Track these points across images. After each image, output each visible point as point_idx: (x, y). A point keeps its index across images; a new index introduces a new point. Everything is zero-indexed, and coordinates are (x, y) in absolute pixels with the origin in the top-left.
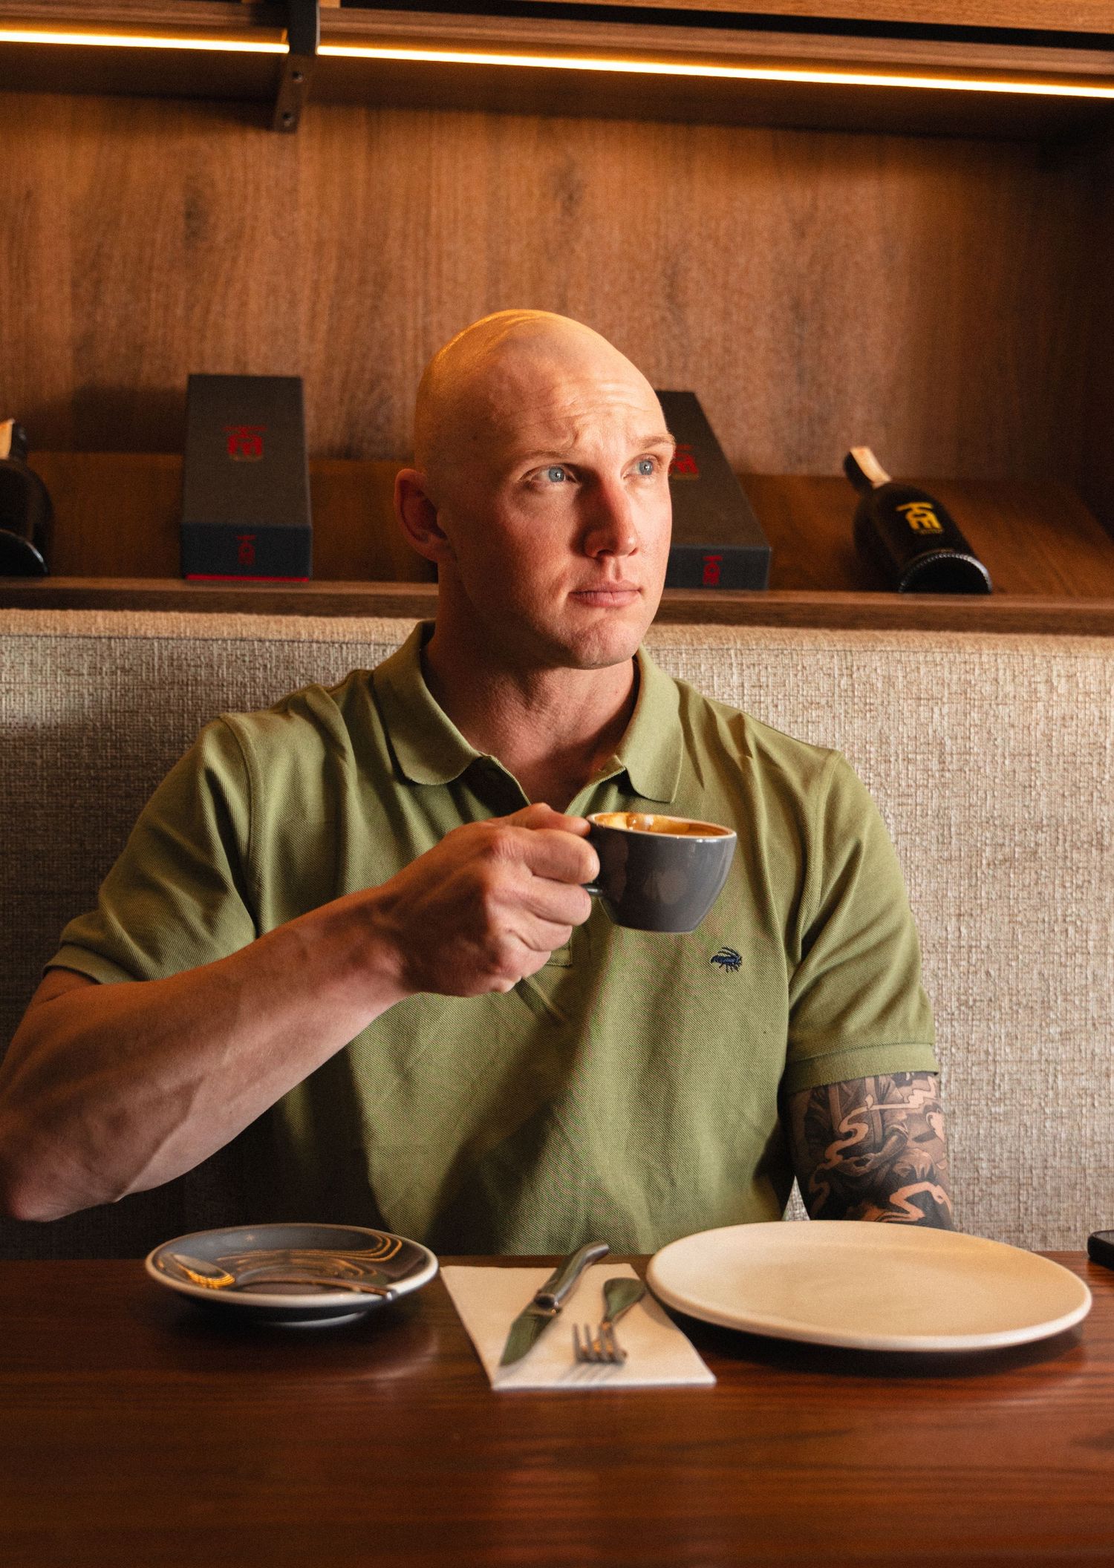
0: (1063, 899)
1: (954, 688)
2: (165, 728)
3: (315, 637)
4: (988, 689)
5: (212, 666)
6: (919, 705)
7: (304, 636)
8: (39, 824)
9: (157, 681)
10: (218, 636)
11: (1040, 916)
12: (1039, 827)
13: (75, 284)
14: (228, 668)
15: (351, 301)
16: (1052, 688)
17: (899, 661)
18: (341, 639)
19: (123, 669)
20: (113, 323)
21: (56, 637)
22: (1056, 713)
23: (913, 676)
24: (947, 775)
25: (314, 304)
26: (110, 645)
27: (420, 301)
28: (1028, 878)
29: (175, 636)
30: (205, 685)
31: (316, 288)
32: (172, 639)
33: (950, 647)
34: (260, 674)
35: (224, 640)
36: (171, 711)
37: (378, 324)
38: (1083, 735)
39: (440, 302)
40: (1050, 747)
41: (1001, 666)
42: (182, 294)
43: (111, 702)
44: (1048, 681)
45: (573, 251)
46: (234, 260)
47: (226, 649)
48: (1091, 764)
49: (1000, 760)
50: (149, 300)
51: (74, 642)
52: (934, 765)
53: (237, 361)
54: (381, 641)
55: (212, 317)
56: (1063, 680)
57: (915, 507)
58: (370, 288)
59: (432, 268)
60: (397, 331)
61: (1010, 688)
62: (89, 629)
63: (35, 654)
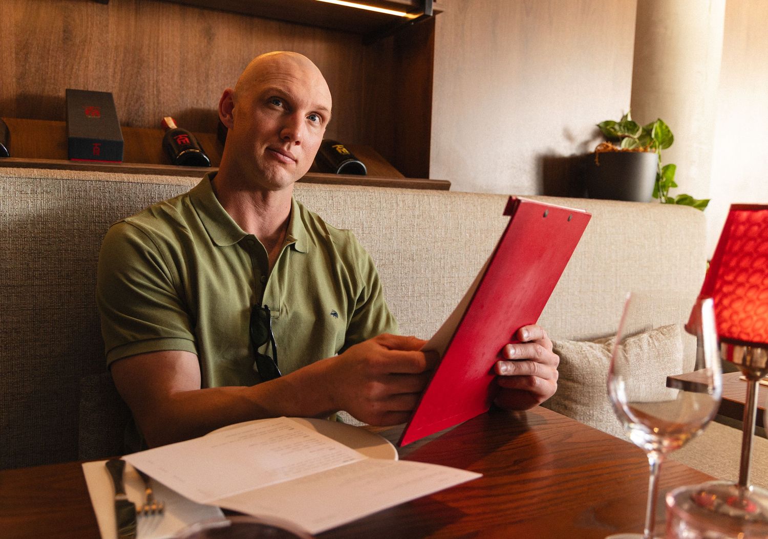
0: (401, 278)
1: (367, 204)
2: (66, 216)
3: (130, 180)
4: (378, 205)
5: (86, 191)
6: (355, 210)
7: (126, 180)
8: (8, 257)
9: (62, 197)
10: (89, 179)
11: (394, 284)
12: (393, 253)
13: (17, 54)
14: (93, 192)
15: (129, 69)
16: (398, 205)
17: (349, 195)
18: (142, 182)
19: (47, 192)
20: (33, 70)
21: (15, 178)
22: (399, 214)
23: (353, 200)
24: (365, 235)
25: (115, 68)
26: (40, 182)
27: (155, 70)
28: (390, 271)
29: (70, 178)
30: (84, 199)
31: (115, 62)
32: (69, 180)
33: (365, 190)
34: (107, 195)
35: (91, 181)
36: (68, 209)
37: (139, 78)
38: (408, 221)
39: (162, 71)
40: (397, 225)
41: (382, 197)
42: (62, 62)
43: (41, 205)
44: (397, 203)
45: (210, 58)
46: (83, 50)
47: (92, 184)
48: (410, 231)
49: (381, 229)
50: (48, 62)
51: (23, 180)
52: (361, 232)
53: (84, 86)
54: (158, 183)
55: (74, 70)
56: (401, 202)
57: (339, 146)
58: (136, 65)
59: (160, 60)
60: (146, 81)
61: (384, 205)
62: (31, 175)
63: (5, 185)
